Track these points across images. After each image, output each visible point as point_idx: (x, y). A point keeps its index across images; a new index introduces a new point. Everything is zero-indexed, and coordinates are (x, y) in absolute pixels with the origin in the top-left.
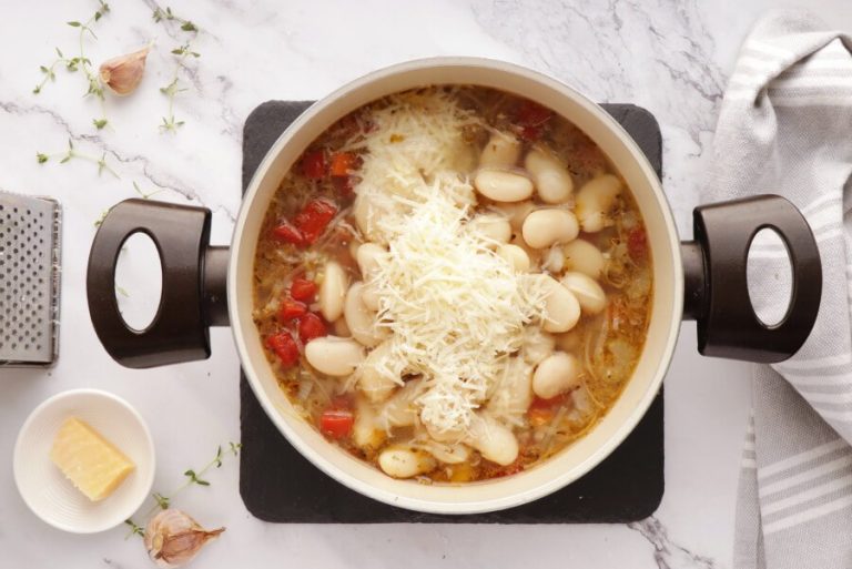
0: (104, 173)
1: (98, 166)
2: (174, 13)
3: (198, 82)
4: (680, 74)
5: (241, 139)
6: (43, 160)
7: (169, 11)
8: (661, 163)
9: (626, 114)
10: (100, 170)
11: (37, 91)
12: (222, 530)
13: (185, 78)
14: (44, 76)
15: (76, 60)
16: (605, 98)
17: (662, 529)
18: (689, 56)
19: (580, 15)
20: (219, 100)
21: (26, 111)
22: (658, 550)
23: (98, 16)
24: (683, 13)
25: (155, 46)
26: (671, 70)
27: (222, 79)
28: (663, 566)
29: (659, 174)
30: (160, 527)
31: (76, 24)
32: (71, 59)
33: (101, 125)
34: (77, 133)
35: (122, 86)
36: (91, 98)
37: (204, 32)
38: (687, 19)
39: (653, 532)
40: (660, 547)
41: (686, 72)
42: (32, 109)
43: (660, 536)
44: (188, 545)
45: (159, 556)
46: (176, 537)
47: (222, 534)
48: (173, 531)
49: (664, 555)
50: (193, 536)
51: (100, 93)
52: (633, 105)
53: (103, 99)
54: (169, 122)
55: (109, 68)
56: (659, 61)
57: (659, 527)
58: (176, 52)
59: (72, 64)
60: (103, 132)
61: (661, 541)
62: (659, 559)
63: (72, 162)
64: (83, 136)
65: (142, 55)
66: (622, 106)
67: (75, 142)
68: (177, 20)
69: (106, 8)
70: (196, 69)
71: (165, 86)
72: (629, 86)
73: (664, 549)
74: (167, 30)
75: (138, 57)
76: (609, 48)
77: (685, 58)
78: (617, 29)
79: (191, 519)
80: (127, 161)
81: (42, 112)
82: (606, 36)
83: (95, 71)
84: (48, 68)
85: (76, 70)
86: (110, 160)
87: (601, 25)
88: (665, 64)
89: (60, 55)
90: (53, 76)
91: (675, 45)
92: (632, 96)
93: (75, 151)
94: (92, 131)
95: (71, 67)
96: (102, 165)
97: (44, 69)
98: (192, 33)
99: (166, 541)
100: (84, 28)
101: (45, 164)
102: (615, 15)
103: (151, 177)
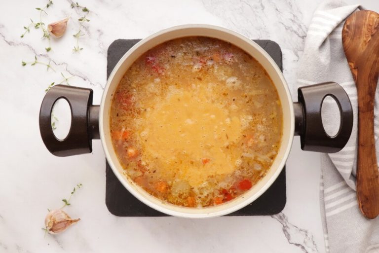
0: (50, 69)
1: (47, 67)
2: (79, 5)
3: (89, 32)
4: (289, 28)
5: (106, 55)
6: (24, 64)
7: (77, 4)
8: (282, 64)
9: (267, 44)
10: (48, 69)
11: (22, 37)
12: (79, 219)
13: (84, 31)
14: (26, 30)
15: (39, 24)
16: (258, 37)
17: (286, 218)
18: (292, 20)
19: (247, 4)
20: (98, 40)
21: (18, 45)
22: (284, 227)
23: (48, 6)
24: (290, 3)
25: (71, 18)
26: (285, 26)
27: (99, 31)
28: (286, 234)
29: (281, 69)
30: (52, 218)
31: (39, 9)
32: (36, 23)
33: (48, 50)
34: (39, 54)
35: (57, 33)
36: (44, 39)
37: (91, 12)
38: (291, 6)
39: (282, 219)
40: (285, 225)
41: (291, 27)
42: (20, 44)
43: (285, 220)
44: (64, 226)
45: (51, 230)
46: (58, 223)
47: (78, 221)
48: (58, 220)
49: (287, 229)
50: (66, 222)
51: (48, 37)
52: (270, 40)
53: (49, 39)
54: (77, 49)
55: (51, 25)
56: (280, 22)
57: (284, 217)
58: (80, 20)
59: (37, 25)
60: (49, 53)
61: (285, 223)
62: (285, 231)
63: (36, 65)
64: (41, 55)
65: (65, 21)
66: (265, 41)
67: (37, 57)
68: (81, 7)
69: (51, 3)
70: (88, 27)
71: (75, 34)
72: (268, 33)
73: (287, 226)
74: (76, 11)
75: (64, 21)
76: (260, 17)
77: (291, 21)
78: (263, 10)
79: (66, 214)
80: (59, 65)
81: (24, 45)
82: (258, 12)
83: (46, 28)
84: (27, 27)
85: (38, 28)
86: (52, 64)
87: (256, 8)
88: (283, 24)
89: (32, 21)
90: (29, 30)
91: (286, 16)
92: (269, 37)
93: (38, 61)
94: (45, 52)
95: (37, 27)
96: (49, 66)
97: (25, 28)
98: (86, 12)
99: (54, 224)
100: (42, 11)
101: (25, 66)
102: (261, 4)
103: (69, 71)
